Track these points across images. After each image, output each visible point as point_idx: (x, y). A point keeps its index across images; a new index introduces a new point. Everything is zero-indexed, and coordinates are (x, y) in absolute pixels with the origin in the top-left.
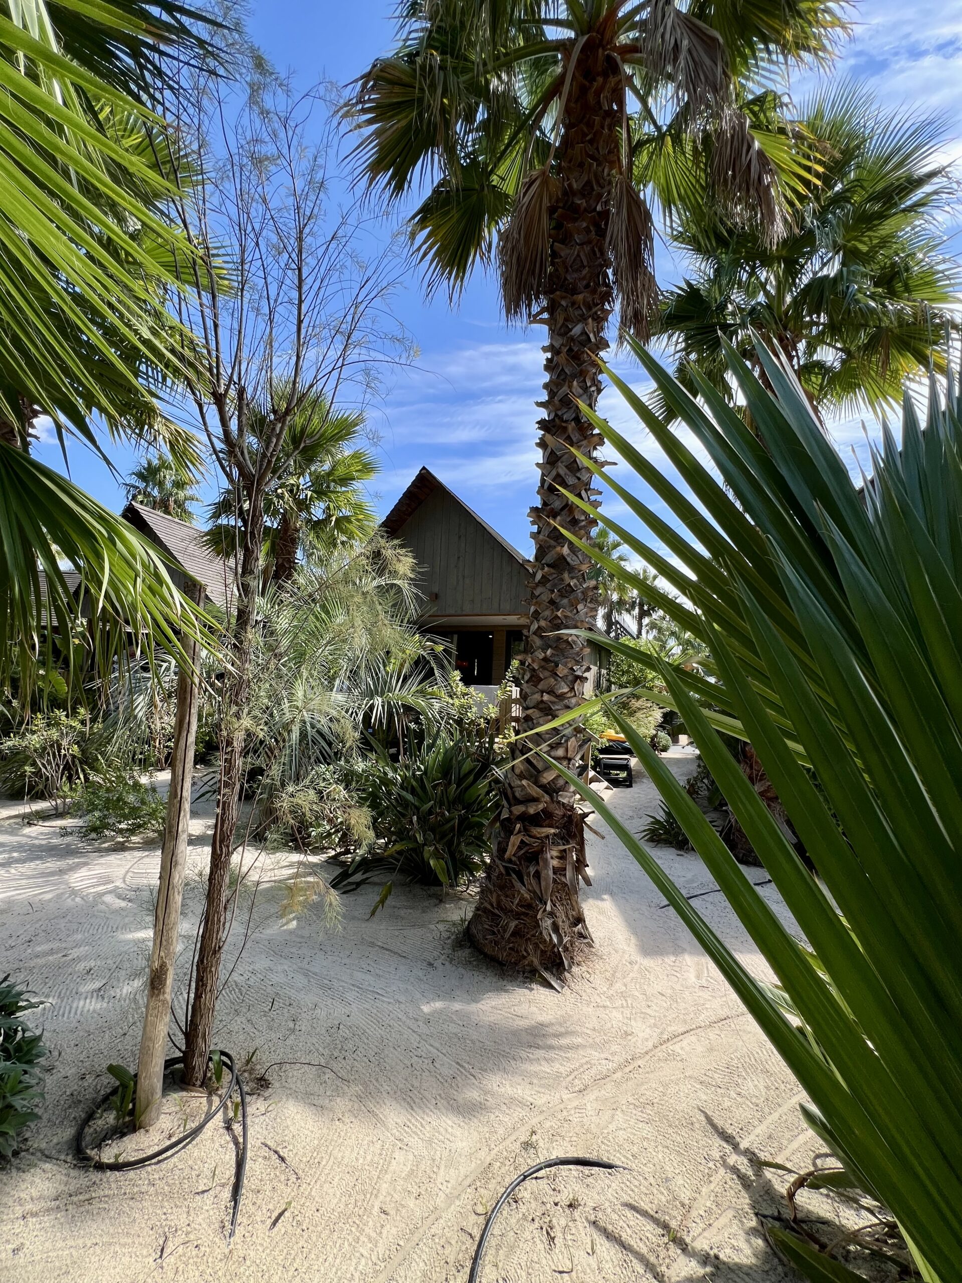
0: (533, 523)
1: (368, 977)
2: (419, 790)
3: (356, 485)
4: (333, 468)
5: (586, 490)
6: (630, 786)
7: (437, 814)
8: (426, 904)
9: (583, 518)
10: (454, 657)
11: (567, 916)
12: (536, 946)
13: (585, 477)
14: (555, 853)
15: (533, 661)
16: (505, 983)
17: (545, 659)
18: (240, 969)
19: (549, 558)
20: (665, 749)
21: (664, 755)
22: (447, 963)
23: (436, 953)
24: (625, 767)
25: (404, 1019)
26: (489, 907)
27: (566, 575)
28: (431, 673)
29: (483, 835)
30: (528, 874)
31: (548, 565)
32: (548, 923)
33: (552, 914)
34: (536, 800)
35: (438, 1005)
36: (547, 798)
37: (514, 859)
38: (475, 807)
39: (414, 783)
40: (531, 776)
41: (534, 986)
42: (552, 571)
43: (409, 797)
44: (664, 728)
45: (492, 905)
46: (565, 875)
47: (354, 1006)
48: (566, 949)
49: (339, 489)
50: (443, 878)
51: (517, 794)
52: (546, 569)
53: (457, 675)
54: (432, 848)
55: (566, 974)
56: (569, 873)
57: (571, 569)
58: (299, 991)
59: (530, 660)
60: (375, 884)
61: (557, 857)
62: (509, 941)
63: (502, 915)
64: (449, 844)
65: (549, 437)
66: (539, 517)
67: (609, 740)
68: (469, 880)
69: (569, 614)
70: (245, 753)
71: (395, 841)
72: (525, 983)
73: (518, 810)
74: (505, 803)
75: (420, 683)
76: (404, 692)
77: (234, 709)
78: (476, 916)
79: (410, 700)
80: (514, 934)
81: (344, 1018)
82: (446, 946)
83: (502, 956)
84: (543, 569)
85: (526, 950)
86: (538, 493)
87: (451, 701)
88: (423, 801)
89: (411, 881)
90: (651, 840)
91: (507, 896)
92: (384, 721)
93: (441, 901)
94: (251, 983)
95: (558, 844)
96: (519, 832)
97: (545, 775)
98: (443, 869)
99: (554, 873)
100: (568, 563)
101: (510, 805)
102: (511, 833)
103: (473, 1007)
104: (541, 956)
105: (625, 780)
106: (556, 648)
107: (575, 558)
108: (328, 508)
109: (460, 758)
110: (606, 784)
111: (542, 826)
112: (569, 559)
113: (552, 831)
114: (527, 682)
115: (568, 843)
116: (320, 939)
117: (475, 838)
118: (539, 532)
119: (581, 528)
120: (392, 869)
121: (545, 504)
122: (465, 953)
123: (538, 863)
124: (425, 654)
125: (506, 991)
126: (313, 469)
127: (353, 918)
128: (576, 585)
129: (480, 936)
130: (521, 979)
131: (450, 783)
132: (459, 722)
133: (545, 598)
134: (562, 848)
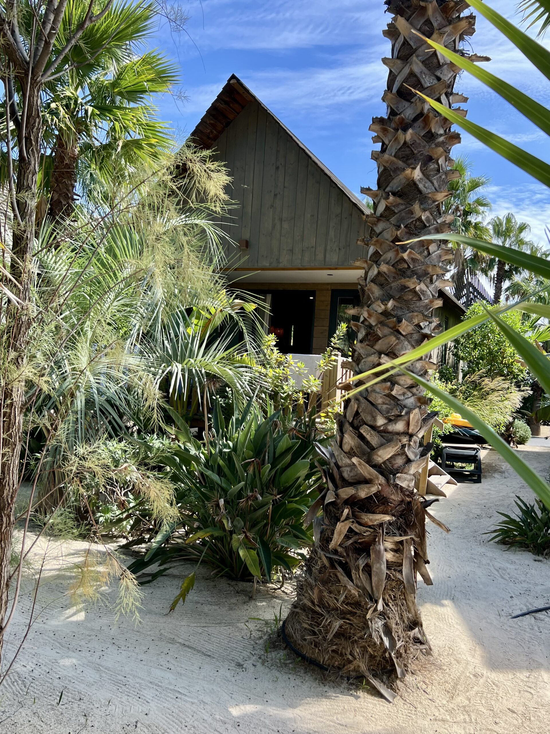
0: (375, 140)
1: (168, 675)
2: (226, 470)
3: (149, 99)
4: (120, 76)
5: (447, 95)
6: (478, 481)
7: (249, 498)
8: (234, 600)
9: (441, 131)
10: (267, 318)
11: (401, 617)
12: (364, 650)
13: (446, 76)
14: (389, 545)
15: (370, 315)
16: (326, 688)
17: (386, 313)
18: (22, 660)
19: (395, 184)
20: (522, 441)
21: (521, 447)
22: (259, 665)
23: (246, 654)
24: (474, 459)
25: (210, 720)
26: (309, 604)
27: (416, 207)
28: (240, 337)
29: (302, 524)
30: (357, 568)
31: (394, 194)
32: (378, 624)
33: (383, 615)
34: (368, 482)
35: (249, 708)
36: (382, 480)
37: (340, 549)
38: (293, 492)
39: (221, 462)
40: (364, 454)
41: (360, 693)
42: (398, 200)
43: (215, 477)
44: (523, 415)
45: (313, 603)
46: (401, 571)
47: (152, 704)
48: (399, 655)
49: (125, 104)
50: (255, 571)
51: (345, 475)
52: (391, 198)
53: (271, 339)
54: (242, 537)
55: (398, 682)
56: (406, 569)
57: (423, 198)
58: (90, 685)
59: (366, 315)
60: (174, 576)
61: (392, 550)
62: (331, 643)
63: (324, 613)
64: (262, 534)
65: (402, 23)
66: (385, 131)
67: (454, 426)
68: (284, 576)
69: (418, 257)
70: (26, 409)
71: (199, 528)
72: (349, 689)
73: (346, 492)
74: (331, 485)
75: (227, 349)
76: (208, 358)
77: (13, 354)
78: (293, 614)
79: (216, 368)
80: (338, 635)
81: (142, 717)
82: (257, 647)
83: (324, 658)
84: (387, 198)
85: (351, 654)
86: (383, 99)
87: (263, 370)
88: (230, 482)
89: (216, 574)
90: (503, 542)
91: (330, 592)
92: (185, 391)
93: (251, 598)
94: (36, 674)
95: (394, 535)
96: (347, 518)
97: (380, 452)
98: (254, 561)
99: (388, 568)
100: (420, 192)
101: (336, 487)
102: (338, 520)
103: (289, 713)
104: (370, 661)
105: (472, 474)
106: (399, 299)
107: (428, 184)
108: (113, 129)
109: (275, 435)
110: (448, 477)
111: (374, 513)
112: (421, 186)
113: (387, 518)
114: (361, 341)
115: (406, 533)
116: (112, 632)
117: (292, 527)
118: (383, 150)
119: (438, 145)
120: (193, 561)
121: (393, 113)
122: (281, 654)
123: (369, 555)
124: (233, 314)
125: (327, 697)
126: (94, 78)
127: (150, 612)
128: (428, 219)
129: (297, 637)
130: (345, 685)
131: (263, 463)
132: (274, 396)
133: (388, 236)
134: (398, 539)
